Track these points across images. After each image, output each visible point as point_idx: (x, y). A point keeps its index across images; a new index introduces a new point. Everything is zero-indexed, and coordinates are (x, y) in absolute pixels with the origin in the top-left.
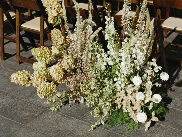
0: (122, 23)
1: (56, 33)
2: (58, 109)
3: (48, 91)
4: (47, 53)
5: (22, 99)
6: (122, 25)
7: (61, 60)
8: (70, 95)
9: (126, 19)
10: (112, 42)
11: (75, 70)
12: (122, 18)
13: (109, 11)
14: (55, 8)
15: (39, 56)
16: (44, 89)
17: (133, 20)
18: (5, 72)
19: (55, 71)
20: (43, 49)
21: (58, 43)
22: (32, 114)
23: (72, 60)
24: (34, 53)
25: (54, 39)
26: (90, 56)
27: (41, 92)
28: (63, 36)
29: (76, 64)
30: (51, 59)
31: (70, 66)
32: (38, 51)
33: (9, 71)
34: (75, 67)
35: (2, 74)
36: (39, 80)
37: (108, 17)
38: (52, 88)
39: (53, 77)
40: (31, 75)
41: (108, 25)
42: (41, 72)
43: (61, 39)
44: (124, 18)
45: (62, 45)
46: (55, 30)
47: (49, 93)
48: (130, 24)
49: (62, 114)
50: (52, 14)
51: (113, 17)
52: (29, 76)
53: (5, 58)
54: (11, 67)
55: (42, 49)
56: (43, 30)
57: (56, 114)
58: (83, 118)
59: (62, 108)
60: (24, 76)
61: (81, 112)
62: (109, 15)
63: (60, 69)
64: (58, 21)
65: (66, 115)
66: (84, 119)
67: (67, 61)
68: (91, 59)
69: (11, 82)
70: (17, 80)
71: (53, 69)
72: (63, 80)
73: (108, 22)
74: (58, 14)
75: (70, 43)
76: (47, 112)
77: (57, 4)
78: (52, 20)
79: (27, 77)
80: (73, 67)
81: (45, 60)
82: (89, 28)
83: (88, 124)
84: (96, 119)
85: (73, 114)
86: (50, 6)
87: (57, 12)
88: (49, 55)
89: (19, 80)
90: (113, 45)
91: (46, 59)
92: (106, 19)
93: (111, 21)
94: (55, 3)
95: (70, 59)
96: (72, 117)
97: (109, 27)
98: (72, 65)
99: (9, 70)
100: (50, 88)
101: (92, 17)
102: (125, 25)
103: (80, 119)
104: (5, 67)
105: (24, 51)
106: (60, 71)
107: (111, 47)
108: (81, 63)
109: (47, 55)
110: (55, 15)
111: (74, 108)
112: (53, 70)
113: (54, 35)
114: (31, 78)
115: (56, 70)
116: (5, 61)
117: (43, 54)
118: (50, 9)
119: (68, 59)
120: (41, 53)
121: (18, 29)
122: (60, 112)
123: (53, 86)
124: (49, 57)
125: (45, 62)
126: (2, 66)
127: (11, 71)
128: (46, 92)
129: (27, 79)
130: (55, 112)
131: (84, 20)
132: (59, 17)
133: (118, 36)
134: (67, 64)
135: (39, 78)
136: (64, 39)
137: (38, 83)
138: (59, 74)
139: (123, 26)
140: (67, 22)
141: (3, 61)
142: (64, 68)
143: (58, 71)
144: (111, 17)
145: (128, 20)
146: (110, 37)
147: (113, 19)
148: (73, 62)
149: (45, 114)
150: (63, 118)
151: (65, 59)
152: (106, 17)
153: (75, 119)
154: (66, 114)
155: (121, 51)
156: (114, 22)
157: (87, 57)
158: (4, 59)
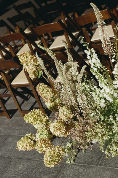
0: (105, 52)
1: (42, 89)
2: (74, 160)
3: (55, 158)
4: (40, 115)
5: (37, 159)
6: (105, 54)
7: (57, 114)
8: (81, 146)
9: (108, 46)
10: (103, 80)
11: (75, 119)
12: (103, 47)
13: (87, 43)
14: (31, 62)
15: (33, 121)
16: (50, 158)
17: (115, 44)
18: (14, 132)
19: (55, 130)
20: (35, 113)
21: (48, 98)
22: (51, 175)
23: (68, 111)
24: (27, 121)
25: (42, 95)
26: (85, 97)
27: (48, 162)
28: (50, 89)
29: (74, 112)
30: (46, 118)
31: (69, 117)
32: (30, 117)
33: (17, 130)
34: (74, 116)
35: (12, 135)
36: (43, 146)
37: (88, 50)
38: (59, 153)
39: (56, 135)
40: (35, 137)
41: (91, 59)
42: (43, 133)
43: (49, 93)
44: (105, 46)
45: (53, 97)
46: (40, 85)
47: (57, 159)
48: (114, 50)
49: (79, 164)
50: (31, 70)
51: (93, 49)
52: (34, 139)
53: (11, 115)
54: (18, 123)
55: (33, 113)
56: (31, 82)
57: (74, 167)
58: (102, 162)
59: (77, 156)
60: (29, 141)
61: (98, 154)
62: (87, 48)
63: (59, 124)
64: (40, 73)
65: (84, 165)
66: (103, 164)
67: (63, 114)
68: (87, 100)
69: (19, 150)
70: (24, 148)
71: (53, 128)
72: (67, 133)
73: (90, 55)
74: (37, 67)
75: (60, 91)
76: (64, 167)
77: (31, 58)
78: (33, 76)
79: (32, 141)
80: (72, 116)
81: (42, 122)
82: (72, 71)
83: (110, 169)
84: (115, 159)
85: (90, 160)
86: (26, 63)
87: (35, 66)
88: (43, 115)
89: (26, 146)
90: (105, 82)
91: (41, 120)
92: (86, 53)
93: (93, 53)
94: (29, 58)
95: (66, 111)
96: (91, 165)
97: (92, 61)
98: (70, 115)
99: (17, 128)
100: (56, 154)
101: (71, 56)
102: (109, 52)
103: (100, 165)
104: (13, 126)
105: (25, 101)
106: (60, 127)
107: (104, 85)
108: (79, 107)
109: (41, 116)
110: (34, 70)
111: (89, 153)
112: (53, 130)
113: (40, 91)
114: (36, 140)
115: (56, 128)
116: (11, 119)
117: (37, 118)
118: (26, 66)
119: (64, 111)
120: (35, 118)
121: (10, 88)
122: (77, 162)
123: (58, 150)
124: (44, 117)
125: (42, 123)
126: (10, 125)
127: (20, 129)
128: (53, 160)
129: (32, 143)
130: (72, 164)
131: (65, 65)
132: (38, 70)
133: (106, 68)
134: (65, 117)
135: (43, 144)
136: (52, 92)
137: (43, 150)
138: (61, 129)
139: (107, 54)
140: (48, 72)
141: (10, 120)
142: (64, 121)
143: (59, 127)
144: (91, 49)
145: (110, 46)
146: (99, 76)
147: (94, 51)
148: (70, 112)
149: (63, 171)
150: (82, 170)
151: (61, 112)
152: (85, 51)
153: (95, 166)
154: (84, 163)
155: (115, 82)
156: (95, 53)
157: (82, 100)
158: (11, 117)
